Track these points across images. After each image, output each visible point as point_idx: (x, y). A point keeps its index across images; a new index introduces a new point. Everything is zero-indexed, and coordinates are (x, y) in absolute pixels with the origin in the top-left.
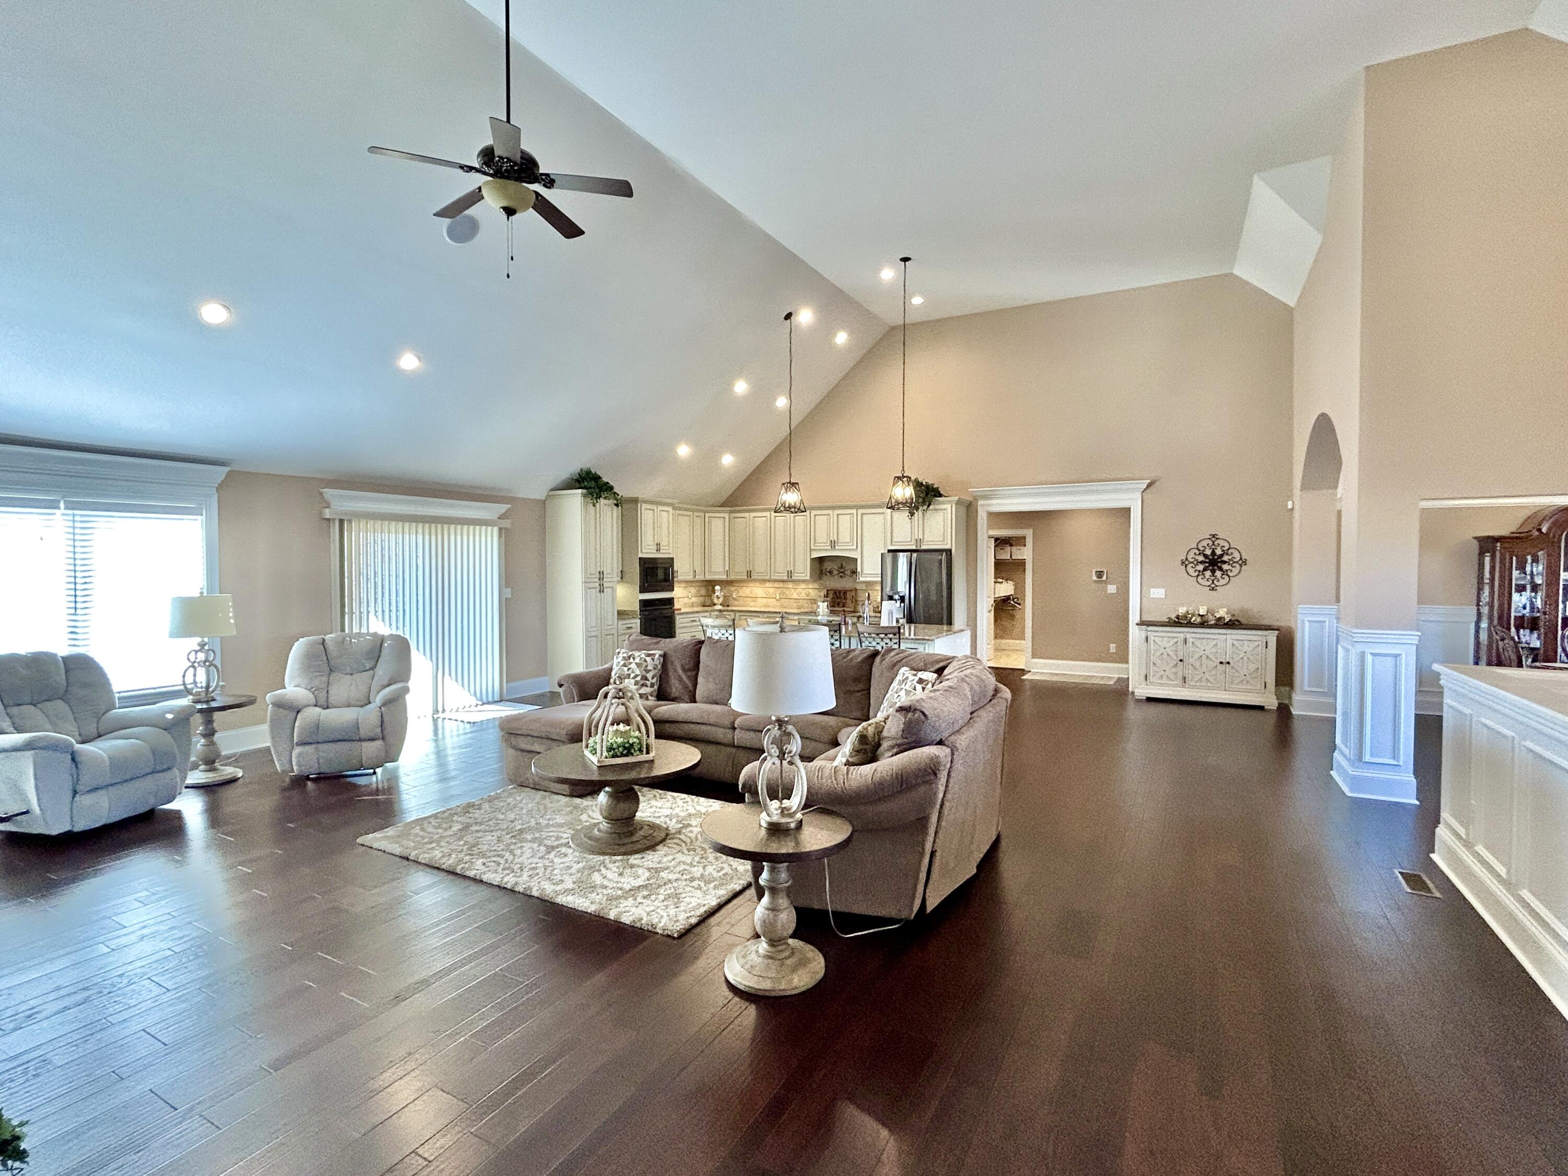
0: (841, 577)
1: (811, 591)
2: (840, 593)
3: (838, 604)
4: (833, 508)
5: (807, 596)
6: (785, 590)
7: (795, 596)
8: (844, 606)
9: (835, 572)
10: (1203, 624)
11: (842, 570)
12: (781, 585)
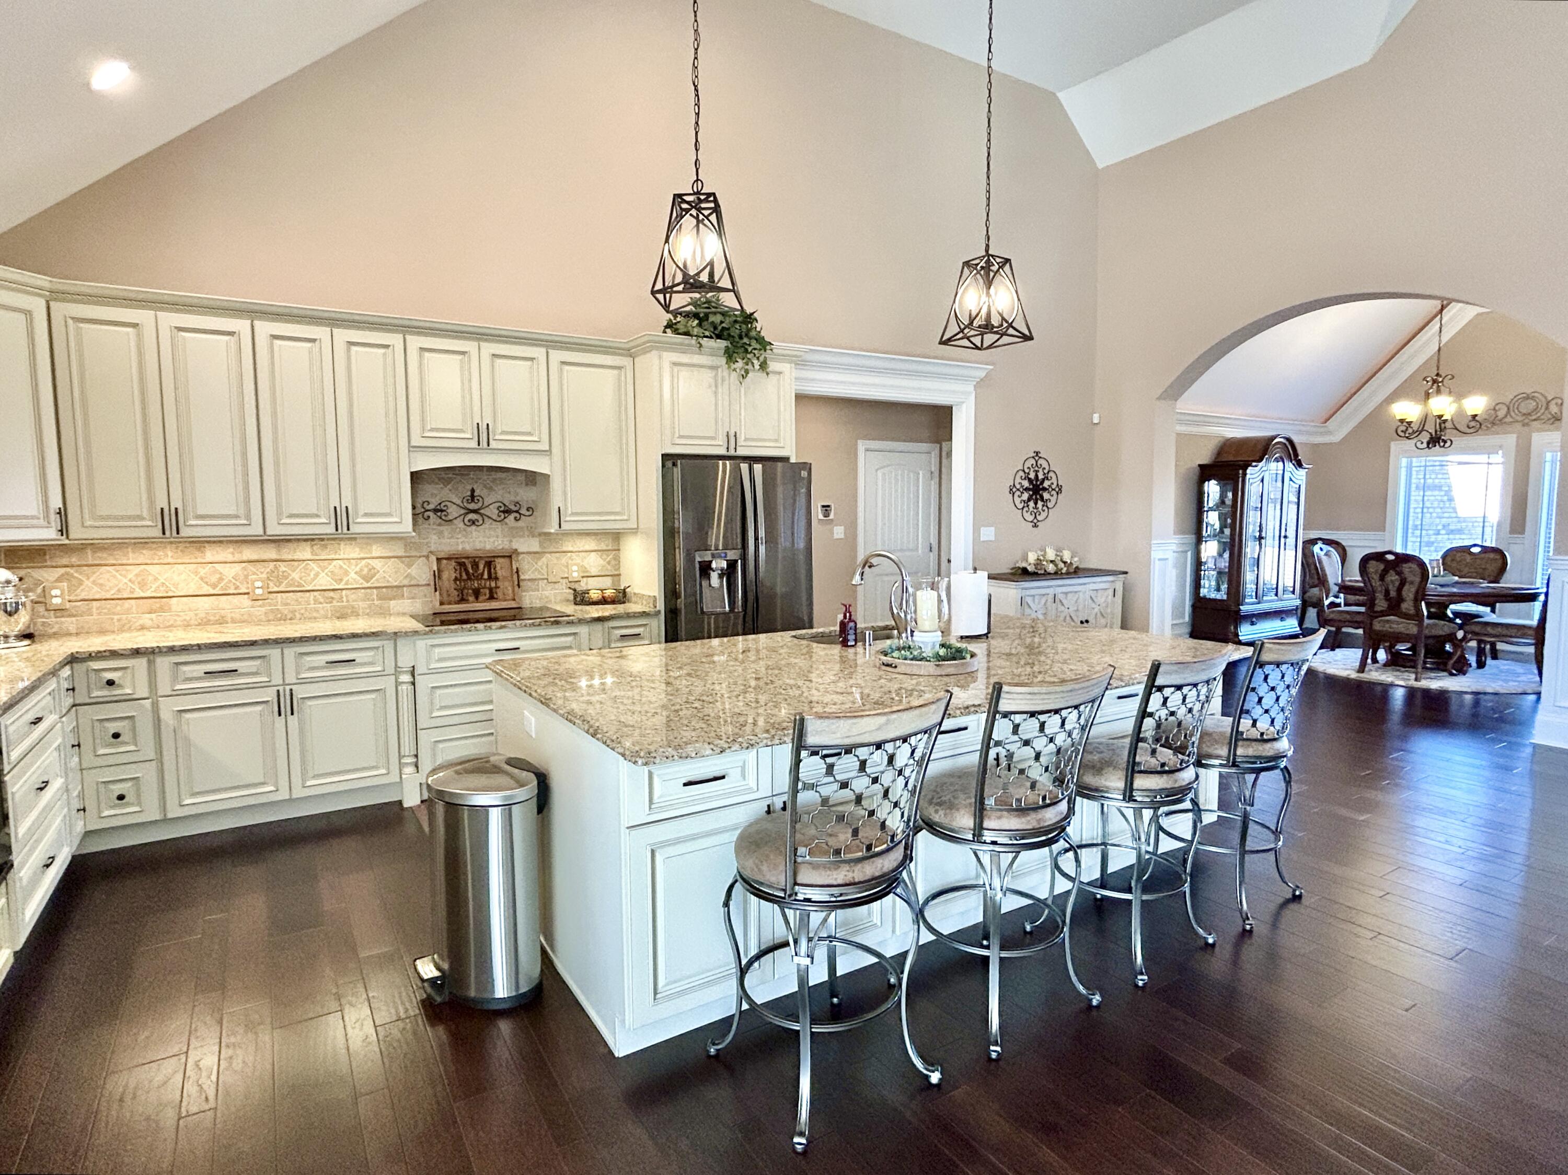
0: (473, 522)
1: (377, 564)
2: (475, 565)
3: (477, 593)
4: (481, 336)
5: (367, 579)
6: (283, 567)
7: (324, 581)
8: (492, 598)
9: (453, 511)
10: (1057, 575)
11: (472, 506)
12: (270, 553)
